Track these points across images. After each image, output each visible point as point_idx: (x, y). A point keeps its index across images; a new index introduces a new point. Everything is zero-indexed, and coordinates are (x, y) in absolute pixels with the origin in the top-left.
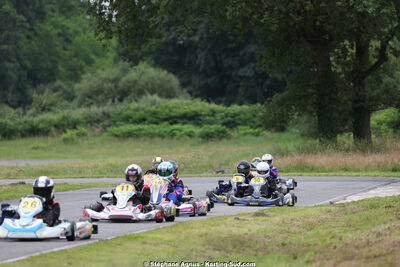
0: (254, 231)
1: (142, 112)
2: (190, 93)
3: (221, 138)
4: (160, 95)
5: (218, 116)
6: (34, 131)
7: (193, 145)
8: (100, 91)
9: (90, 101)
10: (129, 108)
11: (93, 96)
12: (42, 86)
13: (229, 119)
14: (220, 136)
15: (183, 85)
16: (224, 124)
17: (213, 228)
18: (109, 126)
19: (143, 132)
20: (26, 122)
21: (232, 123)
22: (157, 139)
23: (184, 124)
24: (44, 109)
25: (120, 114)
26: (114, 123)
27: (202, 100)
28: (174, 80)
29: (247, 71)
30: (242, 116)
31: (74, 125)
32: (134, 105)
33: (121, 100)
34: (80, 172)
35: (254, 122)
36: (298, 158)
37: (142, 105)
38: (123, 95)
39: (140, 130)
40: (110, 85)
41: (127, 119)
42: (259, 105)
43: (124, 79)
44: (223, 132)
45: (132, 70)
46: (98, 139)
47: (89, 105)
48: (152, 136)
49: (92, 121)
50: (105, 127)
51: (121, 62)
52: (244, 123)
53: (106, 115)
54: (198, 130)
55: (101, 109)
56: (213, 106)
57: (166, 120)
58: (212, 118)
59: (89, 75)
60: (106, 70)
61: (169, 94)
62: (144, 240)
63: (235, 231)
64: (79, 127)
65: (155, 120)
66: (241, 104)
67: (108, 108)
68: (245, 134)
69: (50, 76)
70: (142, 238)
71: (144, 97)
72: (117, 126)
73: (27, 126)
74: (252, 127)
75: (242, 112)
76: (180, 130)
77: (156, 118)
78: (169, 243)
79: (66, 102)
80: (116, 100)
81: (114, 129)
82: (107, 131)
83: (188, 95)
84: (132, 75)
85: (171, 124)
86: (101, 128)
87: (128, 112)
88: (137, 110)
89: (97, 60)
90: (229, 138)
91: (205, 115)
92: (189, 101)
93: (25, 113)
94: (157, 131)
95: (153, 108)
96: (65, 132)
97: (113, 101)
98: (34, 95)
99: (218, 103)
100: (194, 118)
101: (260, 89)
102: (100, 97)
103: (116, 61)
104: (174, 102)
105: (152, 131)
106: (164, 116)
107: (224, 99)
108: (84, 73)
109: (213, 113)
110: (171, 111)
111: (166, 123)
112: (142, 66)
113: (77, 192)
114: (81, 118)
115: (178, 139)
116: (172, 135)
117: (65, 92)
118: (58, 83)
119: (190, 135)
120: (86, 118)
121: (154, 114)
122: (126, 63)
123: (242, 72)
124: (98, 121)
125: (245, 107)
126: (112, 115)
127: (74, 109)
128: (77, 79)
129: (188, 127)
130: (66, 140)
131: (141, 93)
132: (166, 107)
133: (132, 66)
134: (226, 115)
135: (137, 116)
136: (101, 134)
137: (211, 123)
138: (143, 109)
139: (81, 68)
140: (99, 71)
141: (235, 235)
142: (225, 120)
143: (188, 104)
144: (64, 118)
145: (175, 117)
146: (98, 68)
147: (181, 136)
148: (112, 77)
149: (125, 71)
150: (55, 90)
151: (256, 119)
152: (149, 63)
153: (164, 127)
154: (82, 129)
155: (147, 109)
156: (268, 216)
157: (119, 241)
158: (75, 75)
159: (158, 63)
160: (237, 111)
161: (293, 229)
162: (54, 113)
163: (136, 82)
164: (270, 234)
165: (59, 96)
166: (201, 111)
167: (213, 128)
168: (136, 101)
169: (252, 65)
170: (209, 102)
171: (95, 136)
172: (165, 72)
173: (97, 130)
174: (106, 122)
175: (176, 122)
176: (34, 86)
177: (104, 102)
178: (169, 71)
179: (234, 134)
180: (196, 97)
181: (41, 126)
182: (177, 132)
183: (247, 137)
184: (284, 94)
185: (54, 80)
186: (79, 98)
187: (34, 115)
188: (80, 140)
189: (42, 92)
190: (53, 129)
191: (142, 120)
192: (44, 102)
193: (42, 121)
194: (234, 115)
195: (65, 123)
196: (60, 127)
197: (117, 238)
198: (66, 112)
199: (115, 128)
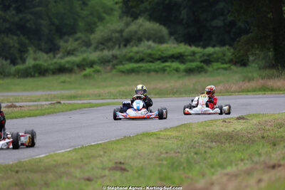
0: (238, 129)
1: (141, 55)
2: (176, 39)
3: (200, 72)
4: (154, 41)
5: (197, 56)
6: (61, 70)
7: (179, 78)
8: (109, 40)
9: (102, 47)
10: (131, 52)
11: (104, 43)
12: (66, 37)
13: (206, 58)
14: (199, 70)
15: (171, 34)
16: (201, 62)
17: (207, 128)
18: (117, 65)
19: (142, 68)
20: (55, 63)
21: (208, 61)
22: (153, 74)
23: (173, 62)
24: (69, 53)
25: (125, 56)
26: (121, 63)
27: (185, 44)
28: (164, 30)
29: (218, 22)
30: (215, 56)
31: (91, 64)
32: (135, 49)
33: (125, 46)
34: (99, 96)
35: (224, 60)
36: (261, 82)
37: (141, 49)
38: (127, 42)
39: (140, 67)
40: (117, 35)
41: (130, 60)
42: (227, 47)
43: (127, 30)
44: (202, 67)
45: (133, 24)
46: (109, 74)
47: (102, 50)
48: (149, 71)
49: (104, 62)
50: (114, 66)
51: (125, 18)
52: (217, 60)
53: (115, 57)
54: (182, 67)
55: (111, 53)
56: (194, 48)
57: (159, 59)
58: (193, 57)
59: (101, 28)
60: (114, 24)
61: (161, 40)
62: (158, 136)
63: (224, 129)
64: (95, 66)
65: (151, 60)
66: (214, 46)
67: (116, 51)
68: (218, 69)
69: (72, 30)
70: (156, 134)
71: (142, 44)
72: (123, 64)
73: (57, 66)
74: (223, 63)
75: (215, 53)
76: (169, 67)
77: (152, 58)
78: (177, 138)
79: (84, 48)
80: (122, 46)
81: (120, 67)
82: (115, 68)
83: (175, 41)
84: (133, 27)
85: (163, 62)
86: (110, 66)
87: (131, 54)
88: (137, 53)
89: (107, 17)
90: (206, 72)
91: (187, 56)
92: (175, 45)
93: (54, 57)
94: (153, 67)
95: (149, 51)
96: (85, 70)
97: (120, 47)
98: (61, 43)
99: (197, 46)
100: (179, 58)
101: (228, 36)
102: (110, 44)
103: (121, 17)
104: (164, 46)
105: (149, 68)
106: (157, 56)
107: (201, 43)
108: (97, 27)
109: (194, 53)
110: (162, 53)
111: (159, 62)
112: (140, 20)
113: (99, 108)
114: (96, 59)
115: (168, 73)
116: (164, 70)
117: (83, 41)
118: (79, 35)
119: (177, 70)
120: (99, 60)
121: (150, 55)
122: (129, 19)
123: (214, 23)
124: (109, 61)
125: (217, 49)
126: (119, 57)
127: (91, 53)
128: (92, 31)
129: (175, 65)
130: (85, 76)
131: (140, 40)
132: (159, 50)
133: (133, 21)
134: (203, 55)
135: (137, 57)
136: (111, 71)
137: (192, 61)
138: (142, 52)
139: (95, 23)
140: (109, 25)
141: (225, 132)
142: (203, 59)
143: (175, 48)
144: (84, 60)
145: (166, 57)
146: (107, 23)
147: (171, 71)
148: (118, 29)
149: (127, 25)
150: (76, 40)
151: (225, 58)
152: (145, 18)
153: (158, 65)
154: (97, 67)
155: (145, 52)
156: (247, 119)
157: (139, 137)
158: (91, 29)
159: (152, 18)
160: (211, 52)
161: (267, 127)
162: (76, 56)
163: (136, 32)
164: (251, 131)
165: (79, 44)
166: (185, 52)
167: (194, 65)
168: (137, 46)
169: (222, 18)
170: (190, 45)
171: (106, 72)
172: (158, 25)
173: (109, 68)
174: (115, 62)
175: (166, 61)
176: (61, 37)
177: (113, 47)
178: (161, 24)
179: (210, 69)
180: (181, 42)
181: (67, 66)
182: (168, 68)
183: (219, 71)
184: (249, 35)
185: (76, 33)
186: (94, 45)
187: (61, 58)
188: (96, 76)
189: (67, 41)
190: (76, 68)
191: (141, 60)
192: (69, 48)
193: (68, 62)
194: (209, 55)
195: (85, 63)
196: (81, 66)
197: (137, 135)
198: (85, 56)
199: (122, 66)
